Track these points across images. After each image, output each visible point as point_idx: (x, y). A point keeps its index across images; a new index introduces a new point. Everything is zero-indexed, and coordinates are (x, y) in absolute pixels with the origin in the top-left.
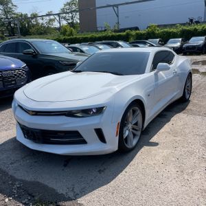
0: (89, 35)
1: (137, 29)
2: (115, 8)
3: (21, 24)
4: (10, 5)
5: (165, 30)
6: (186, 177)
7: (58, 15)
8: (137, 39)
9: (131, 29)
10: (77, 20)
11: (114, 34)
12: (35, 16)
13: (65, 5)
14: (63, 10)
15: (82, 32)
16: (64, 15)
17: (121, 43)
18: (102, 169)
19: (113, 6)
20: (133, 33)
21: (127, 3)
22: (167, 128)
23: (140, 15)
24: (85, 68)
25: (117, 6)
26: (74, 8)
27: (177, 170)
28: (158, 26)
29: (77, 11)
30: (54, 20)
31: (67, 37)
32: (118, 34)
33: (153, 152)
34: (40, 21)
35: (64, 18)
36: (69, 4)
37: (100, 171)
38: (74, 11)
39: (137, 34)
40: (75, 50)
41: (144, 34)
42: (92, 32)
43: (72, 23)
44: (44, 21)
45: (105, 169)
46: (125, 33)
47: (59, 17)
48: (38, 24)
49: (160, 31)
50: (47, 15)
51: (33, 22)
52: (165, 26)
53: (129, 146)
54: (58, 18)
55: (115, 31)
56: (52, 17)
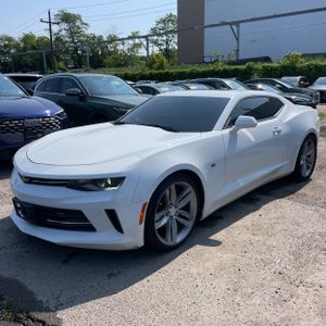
0: (188, 69)
1: (267, 59)
2: (234, 27)
3: (92, 51)
4: (78, 23)
5: (314, 62)
6: (238, 299)
7: (146, 37)
8: (264, 76)
9: (256, 60)
10: (174, 45)
11: (227, 67)
12: (113, 39)
13: (158, 23)
14: (154, 30)
15: (179, 64)
16: (155, 38)
17: (228, 82)
18: (115, 272)
19: (231, 24)
20: (259, 66)
21: (253, 20)
22: (249, 220)
23: (274, 38)
24: (137, 119)
25: (237, 23)
26: (171, 26)
27: (230, 286)
28: (303, 56)
29: (175, 32)
30: (139, 45)
31: (154, 71)
32: (233, 67)
33: (207, 255)
34: (120, 47)
35: (155, 43)
36: (163, 21)
37: (110, 275)
38: (171, 32)
39: (265, 68)
40: (147, 90)
41: (276, 69)
42: (193, 64)
43: (166, 50)
44: (125, 47)
45: (119, 273)
46: (244, 67)
47: (147, 40)
48: (116, 51)
49: (305, 63)
50: (130, 38)
51: (110, 47)
52: (314, 56)
53: (168, 242)
54: (145, 43)
55: (231, 63)
56: (137, 41)
